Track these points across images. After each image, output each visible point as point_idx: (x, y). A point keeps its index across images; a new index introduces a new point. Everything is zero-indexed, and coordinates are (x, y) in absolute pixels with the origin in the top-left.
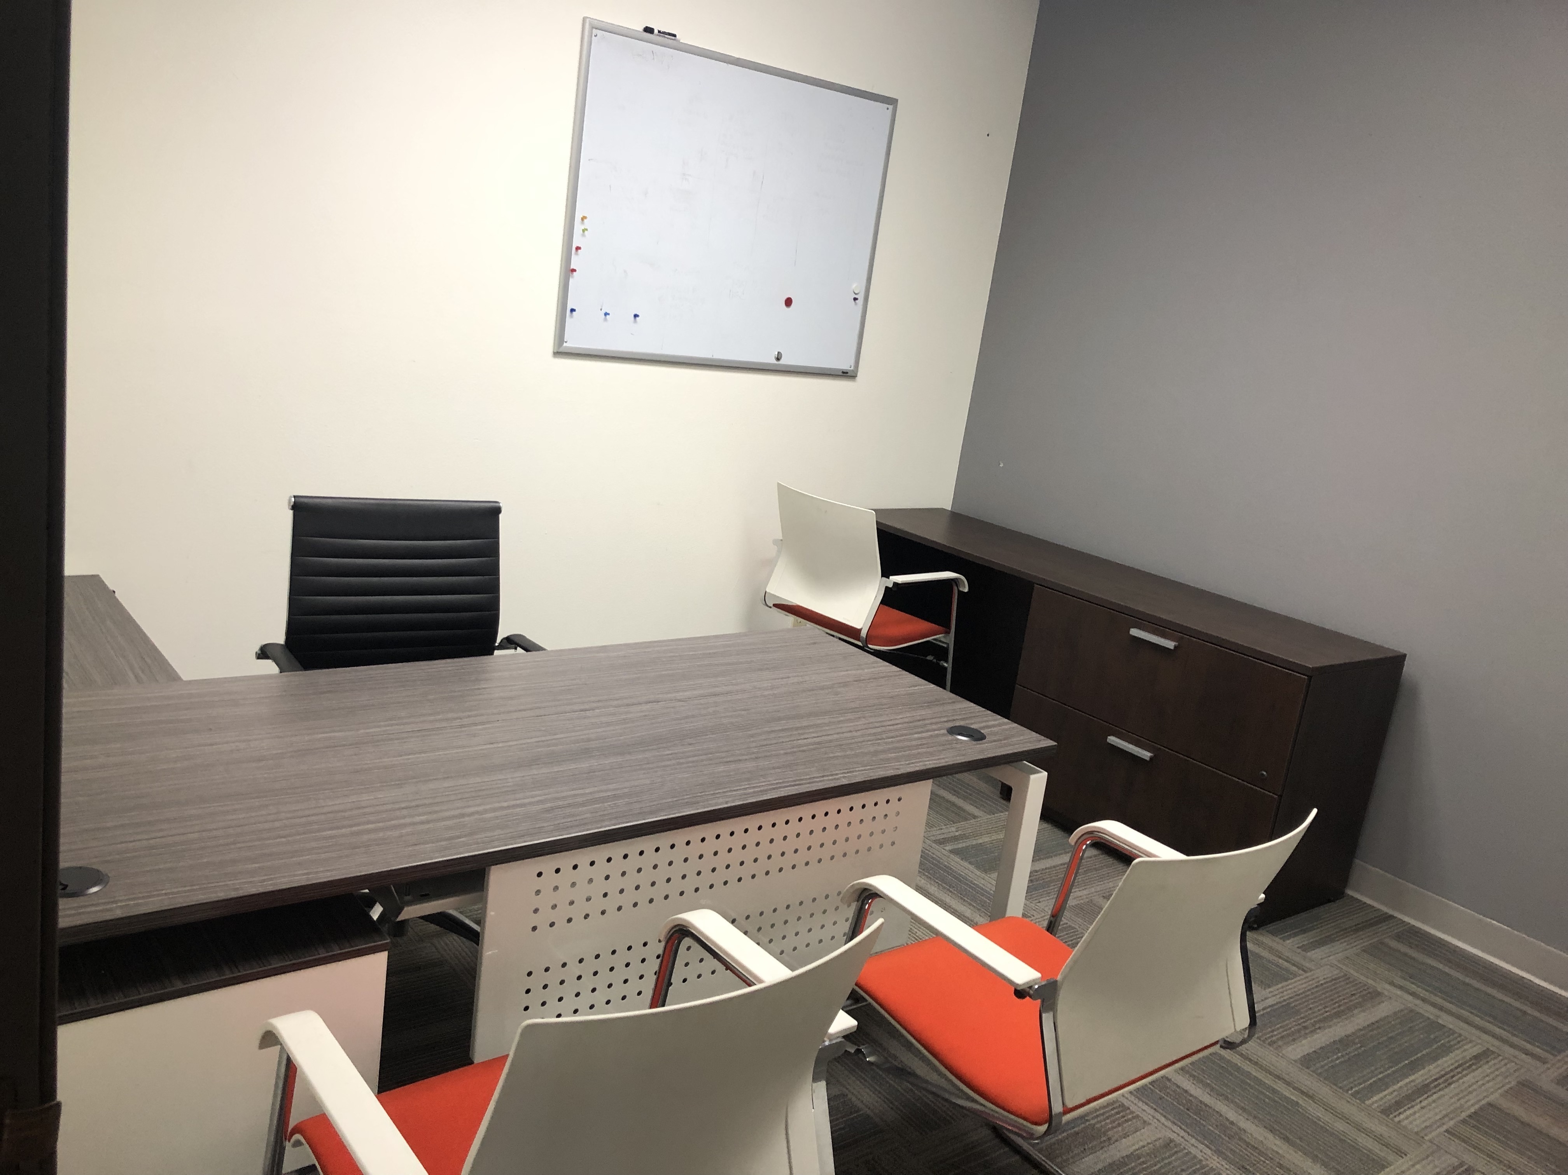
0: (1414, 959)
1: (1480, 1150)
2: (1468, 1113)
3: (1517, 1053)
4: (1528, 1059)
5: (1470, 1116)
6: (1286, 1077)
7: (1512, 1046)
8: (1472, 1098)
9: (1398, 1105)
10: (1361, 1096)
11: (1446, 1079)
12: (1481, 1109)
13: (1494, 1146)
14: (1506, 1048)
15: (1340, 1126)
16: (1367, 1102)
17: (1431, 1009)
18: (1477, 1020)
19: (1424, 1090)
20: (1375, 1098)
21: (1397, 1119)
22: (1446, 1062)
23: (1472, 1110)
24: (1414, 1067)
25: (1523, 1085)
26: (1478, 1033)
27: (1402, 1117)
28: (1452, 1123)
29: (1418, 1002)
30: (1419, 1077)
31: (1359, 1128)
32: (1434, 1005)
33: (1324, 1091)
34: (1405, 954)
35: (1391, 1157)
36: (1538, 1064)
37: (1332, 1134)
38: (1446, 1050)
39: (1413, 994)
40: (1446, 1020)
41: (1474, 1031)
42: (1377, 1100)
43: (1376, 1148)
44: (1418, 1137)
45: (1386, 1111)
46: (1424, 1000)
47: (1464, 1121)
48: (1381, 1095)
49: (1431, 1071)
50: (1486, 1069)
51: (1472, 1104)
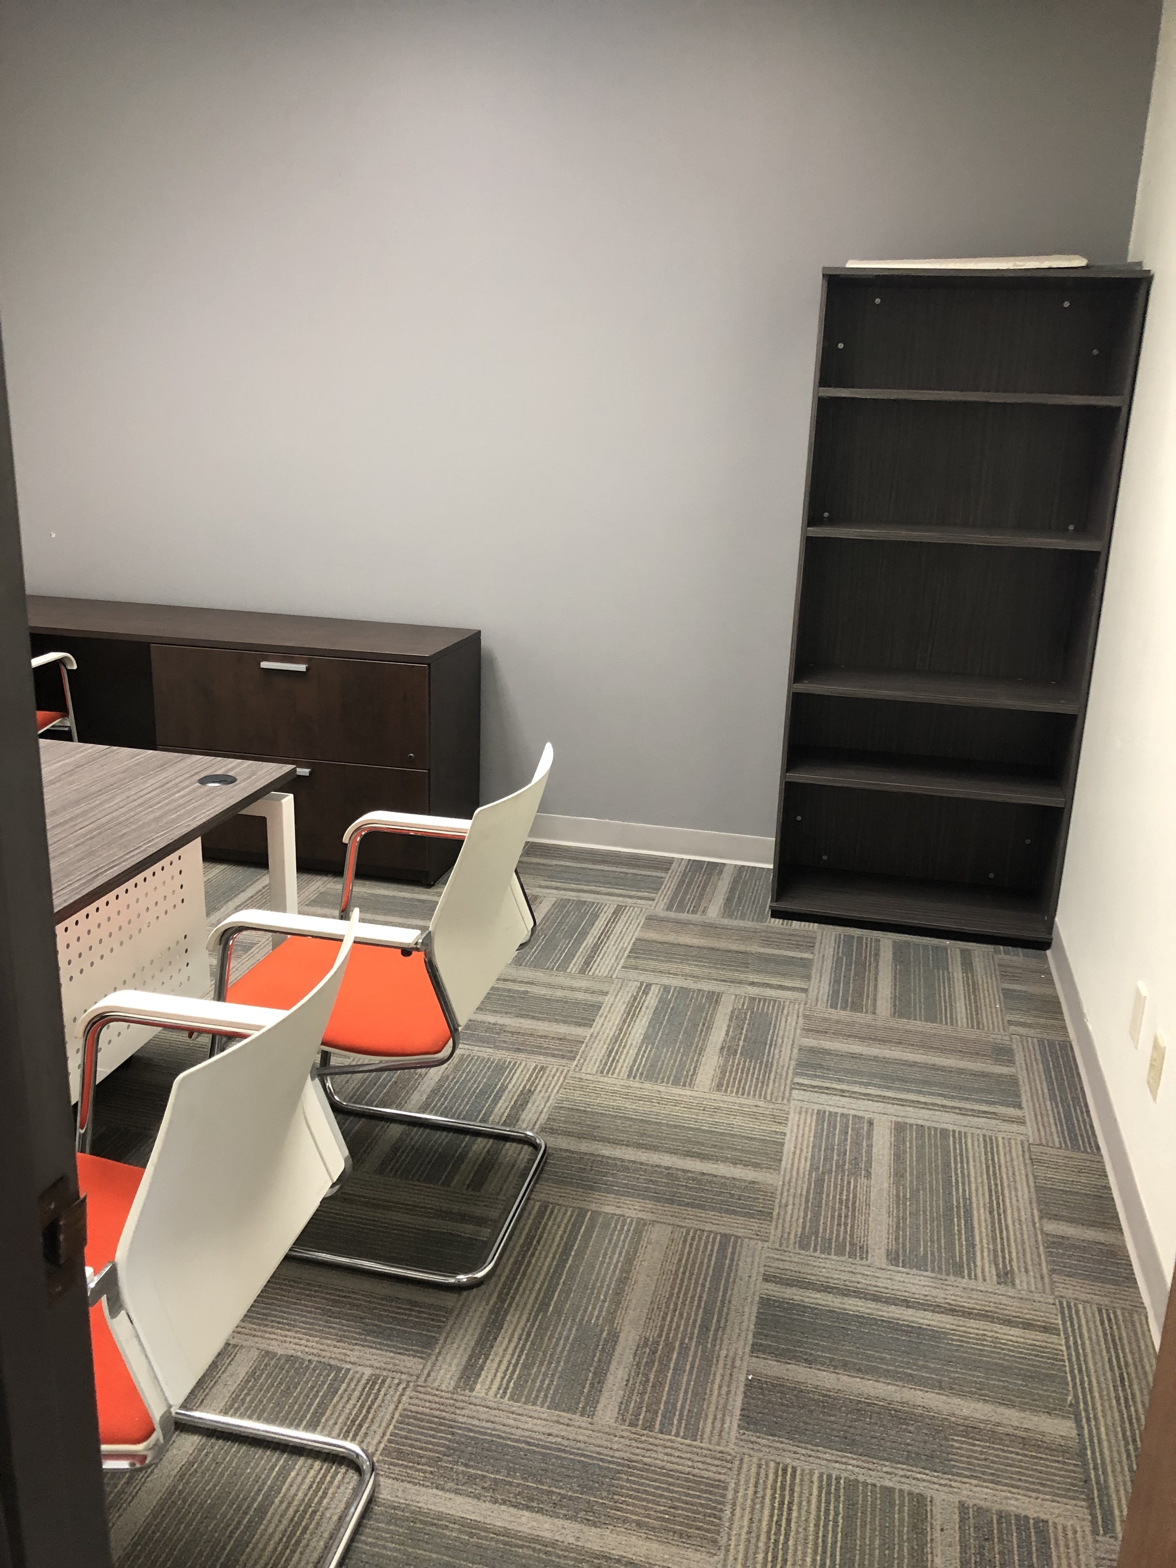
0: (543, 865)
1: (646, 970)
2: (628, 950)
3: (635, 901)
4: (643, 902)
5: (630, 952)
6: (510, 977)
7: (630, 897)
8: (627, 939)
9: (587, 963)
10: (563, 967)
11: (606, 934)
12: (634, 944)
13: (653, 964)
14: (629, 900)
15: (559, 993)
16: (569, 970)
17: (573, 894)
18: (603, 889)
19: (596, 948)
20: (572, 965)
21: (591, 973)
22: (600, 924)
23: (630, 947)
24: (584, 934)
25: (650, 919)
26: (607, 897)
27: (592, 970)
28: (623, 961)
29: (563, 892)
30: (590, 940)
31: (572, 989)
32: (572, 890)
33: (540, 975)
34: (537, 864)
35: (600, 999)
36: (650, 902)
37: (557, 1001)
38: (596, 916)
39: (557, 888)
40: (585, 897)
41: (603, 897)
42: (574, 966)
43: (588, 997)
44: (609, 979)
45: (583, 971)
46: (564, 889)
47: (628, 956)
48: (574, 962)
49: (595, 932)
50: (624, 918)
51: (628, 943)
